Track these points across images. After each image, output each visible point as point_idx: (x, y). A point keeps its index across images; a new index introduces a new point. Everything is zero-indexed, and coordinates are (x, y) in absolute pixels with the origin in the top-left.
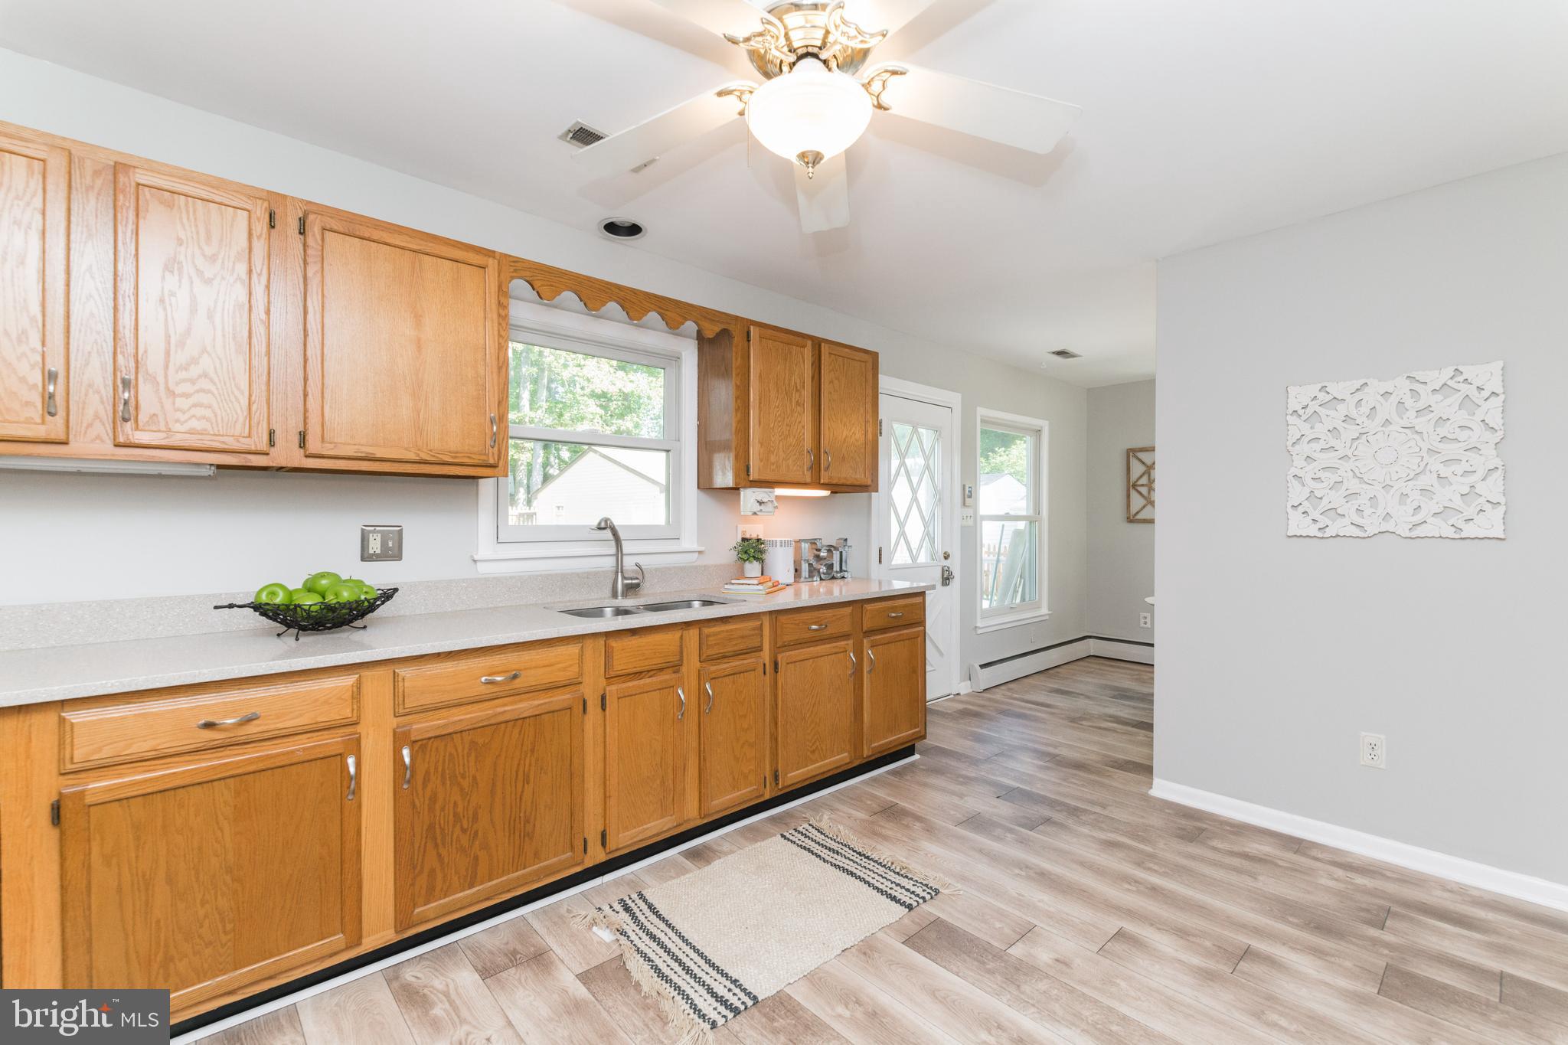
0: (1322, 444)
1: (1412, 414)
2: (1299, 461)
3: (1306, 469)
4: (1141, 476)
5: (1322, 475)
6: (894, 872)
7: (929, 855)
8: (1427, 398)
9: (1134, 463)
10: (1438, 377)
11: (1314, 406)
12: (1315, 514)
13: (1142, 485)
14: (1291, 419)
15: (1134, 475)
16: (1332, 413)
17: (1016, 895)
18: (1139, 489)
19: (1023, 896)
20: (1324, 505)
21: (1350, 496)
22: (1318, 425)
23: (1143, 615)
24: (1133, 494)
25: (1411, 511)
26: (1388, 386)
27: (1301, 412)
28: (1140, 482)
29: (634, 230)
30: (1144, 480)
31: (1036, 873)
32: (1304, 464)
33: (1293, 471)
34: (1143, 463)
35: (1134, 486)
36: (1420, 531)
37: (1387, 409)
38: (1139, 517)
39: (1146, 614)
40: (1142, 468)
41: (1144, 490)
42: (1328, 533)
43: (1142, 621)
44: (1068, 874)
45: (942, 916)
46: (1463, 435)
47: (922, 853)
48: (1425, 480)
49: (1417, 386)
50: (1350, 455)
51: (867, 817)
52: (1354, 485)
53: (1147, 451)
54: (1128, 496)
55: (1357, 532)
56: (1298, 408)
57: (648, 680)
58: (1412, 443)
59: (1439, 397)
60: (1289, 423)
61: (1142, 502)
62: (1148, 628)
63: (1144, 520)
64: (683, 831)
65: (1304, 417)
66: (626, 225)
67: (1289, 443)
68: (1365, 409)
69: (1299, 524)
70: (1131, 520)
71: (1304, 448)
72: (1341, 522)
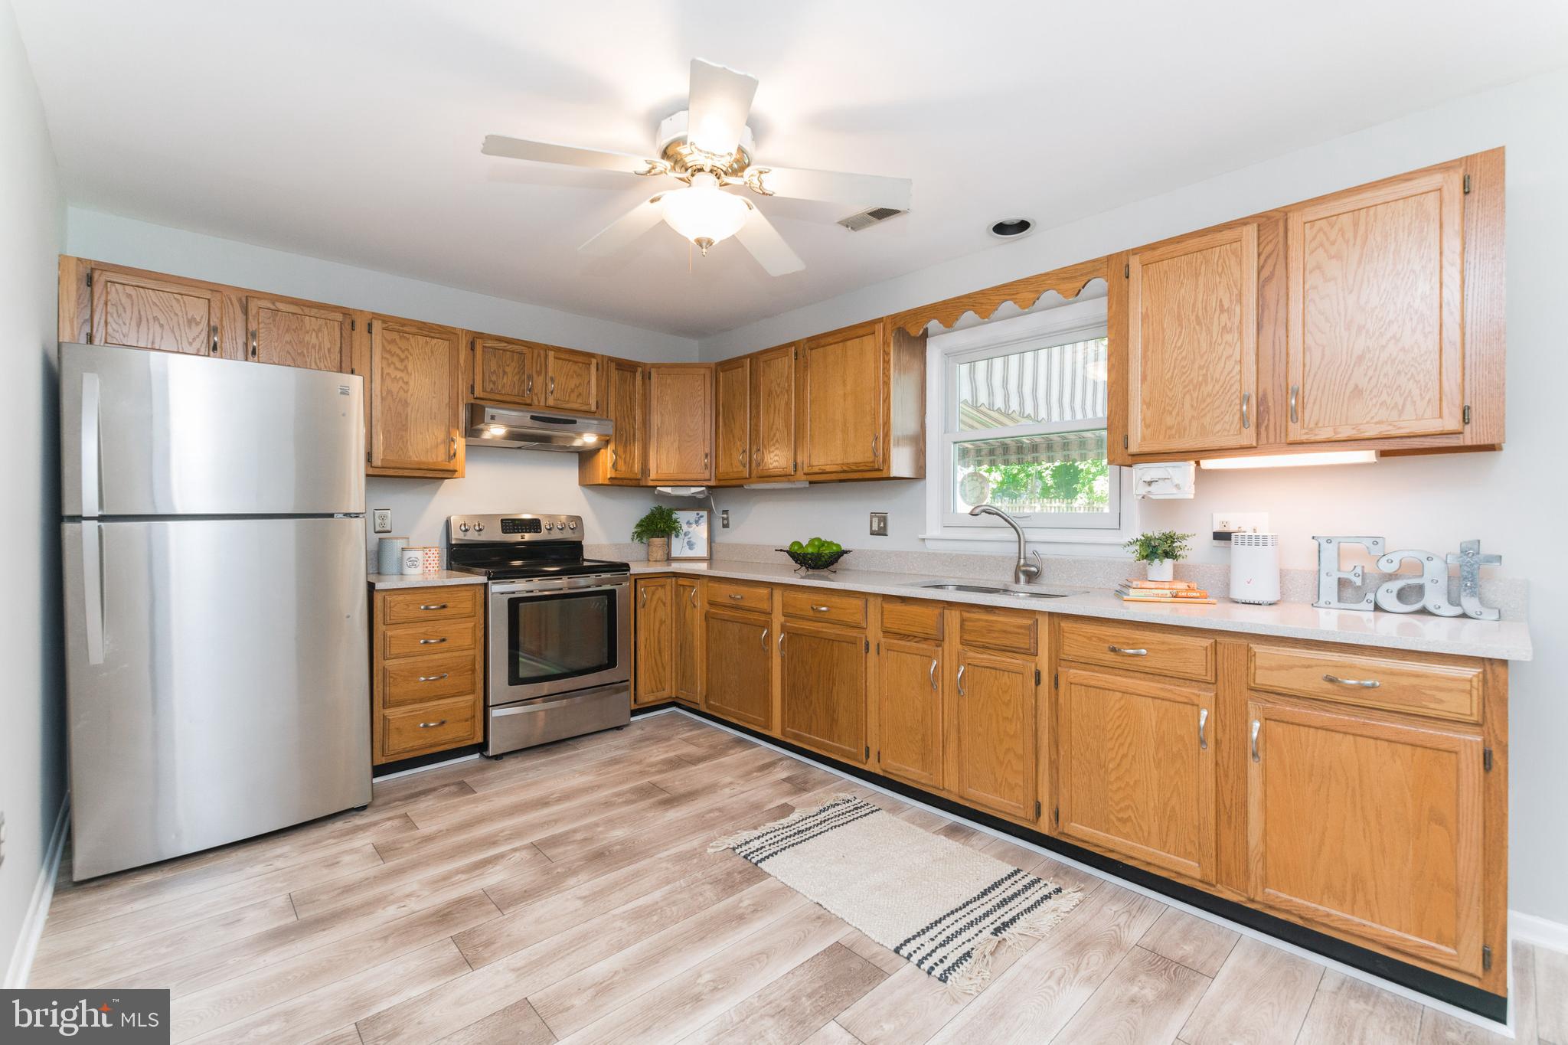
29: (1023, 226)
57: (914, 645)
64: (942, 796)
66: (1016, 222)
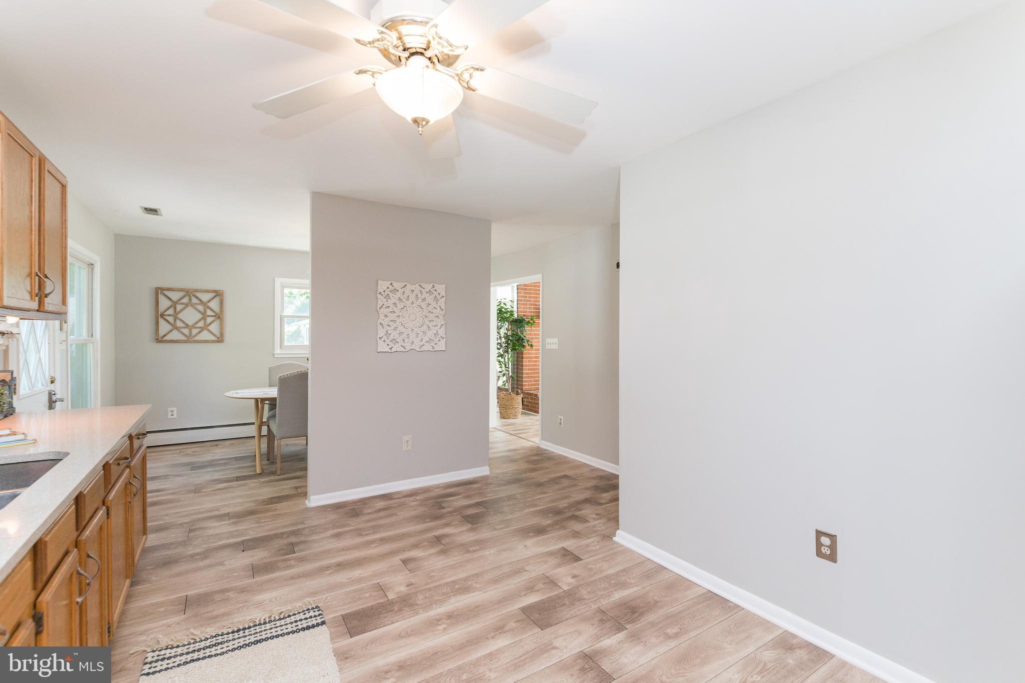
0: (391, 309)
1: (420, 300)
2: (382, 317)
3: (385, 320)
4: (168, 309)
5: (391, 324)
6: (278, 620)
7: (273, 600)
8: (425, 295)
9: (162, 298)
10: (428, 287)
11: (387, 292)
12: (388, 342)
13: (170, 315)
14: (379, 296)
15: (162, 308)
16: (394, 295)
17: (347, 580)
18: (167, 318)
19: (351, 578)
20: (391, 337)
21: (401, 334)
22: (389, 300)
23: (170, 409)
24: (161, 321)
25: (420, 341)
26: (413, 287)
27: (383, 293)
28: (168, 313)
30: (171, 312)
31: (336, 567)
32: (384, 318)
33: (380, 321)
34: (170, 299)
35: (162, 315)
36: (424, 348)
37: (412, 297)
38: (165, 338)
39: (172, 409)
40: (169, 303)
41: (171, 319)
42: (393, 350)
43: (170, 414)
44: (349, 557)
45: (343, 613)
46: (435, 311)
47: (266, 602)
48: (425, 328)
49: (422, 290)
50: (400, 315)
51: (183, 617)
52: (401, 328)
53: (174, 291)
54: (157, 323)
55: (403, 349)
56: (382, 291)
58: (420, 312)
59: (428, 295)
60: (378, 297)
61: (169, 327)
62: (175, 418)
63: (172, 340)
65: (384, 296)
67: (378, 308)
68: (406, 296)
69: (382, 347)
70: (159, 340)
71: (384, 311)
72: (397, 345)
